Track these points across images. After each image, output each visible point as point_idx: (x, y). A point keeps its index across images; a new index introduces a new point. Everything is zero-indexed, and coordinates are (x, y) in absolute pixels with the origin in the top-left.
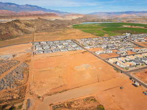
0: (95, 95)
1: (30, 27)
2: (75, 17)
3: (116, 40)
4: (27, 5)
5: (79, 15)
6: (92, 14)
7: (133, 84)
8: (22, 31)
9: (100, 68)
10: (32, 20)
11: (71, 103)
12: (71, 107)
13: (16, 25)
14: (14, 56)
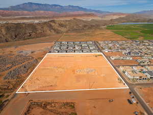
0: (77, 102)
1: (63, 27)
2: (115, 17)
3: (149, 45)
4: (69, 6)
5: (122, 14)
6: (139, 13)
7: (128, 100)
8: (55, 31)
9: (102, 75)
10: (66, 21)
11: (49, 103)
12: (46, 107)
13: (51, 25)
14: (32, 52)
